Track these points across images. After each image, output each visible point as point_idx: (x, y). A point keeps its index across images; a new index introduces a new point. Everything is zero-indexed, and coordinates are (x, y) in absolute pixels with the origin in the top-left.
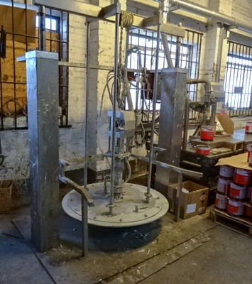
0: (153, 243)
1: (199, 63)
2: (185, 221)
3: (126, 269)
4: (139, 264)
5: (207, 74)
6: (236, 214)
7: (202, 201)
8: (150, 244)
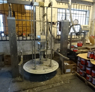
0: (48, 81)
1: (89, 17)
2: (65, 75)
3: (32, 88)
4: (38, 87)
5: (92, 21)
6: (82, 75)
7: (74, 69)
8: (47, 81)
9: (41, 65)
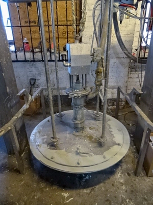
8: (81, 191)
9: (77, 134)
